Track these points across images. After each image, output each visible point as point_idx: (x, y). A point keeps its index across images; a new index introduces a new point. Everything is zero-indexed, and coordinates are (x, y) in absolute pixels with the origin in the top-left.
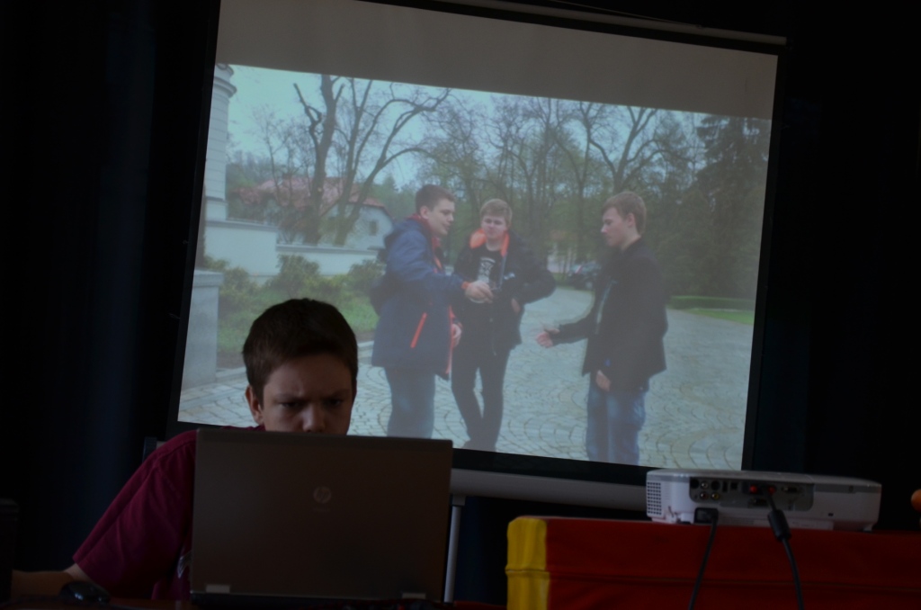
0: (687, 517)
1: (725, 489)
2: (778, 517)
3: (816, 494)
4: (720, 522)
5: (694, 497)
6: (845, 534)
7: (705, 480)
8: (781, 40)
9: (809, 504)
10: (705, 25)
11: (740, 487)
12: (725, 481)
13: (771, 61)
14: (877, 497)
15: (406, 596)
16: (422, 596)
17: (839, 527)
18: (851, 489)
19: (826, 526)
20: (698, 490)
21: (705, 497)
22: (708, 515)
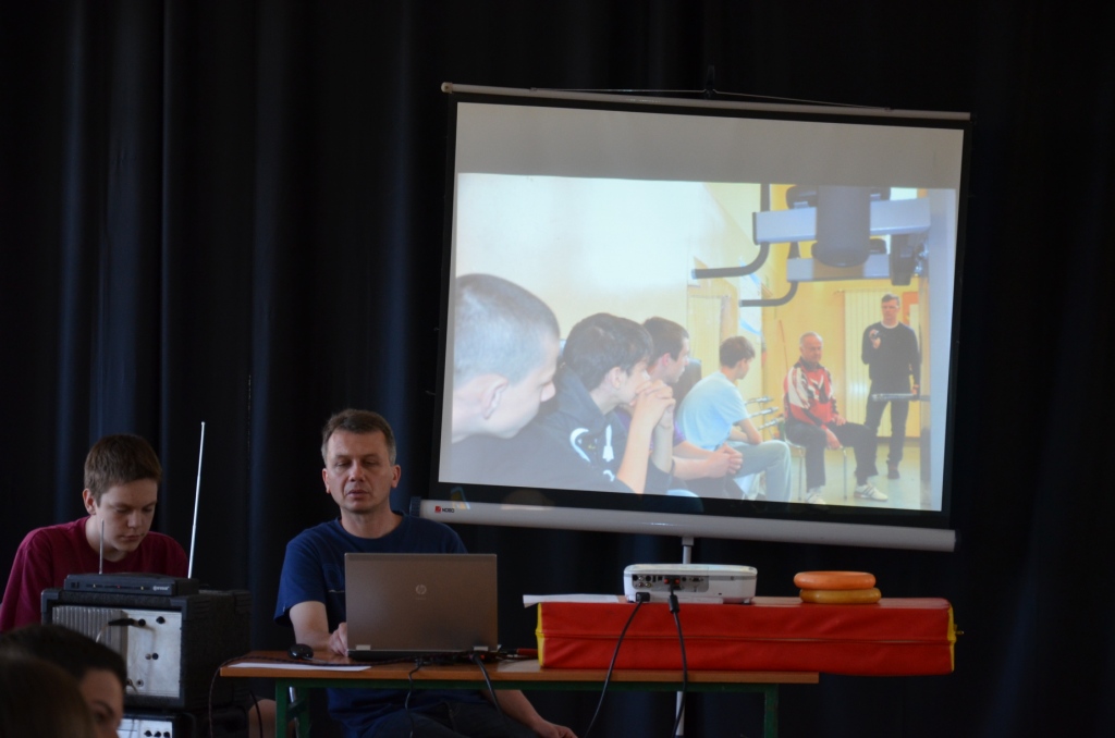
0: (632, 598)
1: (654, 580)
3: (711, 582)
4: (651, 601)
5: (635, 586)
7: (642, 576)
8: (965, 116)
9: (706, 588)
10: (893, 108)
11: (664, 580)
12: (654, 576)
14: (753, 582)
15: (476, 648)
16: (485, 649)
17: (727, 602)
18: (732, 578)
19: (718, 601)
20: (637, 582)
21: (642, 585)
22: (644, 597)
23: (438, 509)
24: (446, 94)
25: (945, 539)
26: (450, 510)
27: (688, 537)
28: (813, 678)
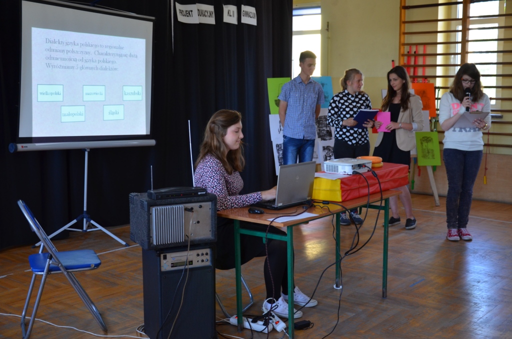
2: (374, 172)
8: (153, 18)
14: (372, 163)
23: (22, 147)
25: (152, 142)
26: (26, 147)
27: (88, 148)
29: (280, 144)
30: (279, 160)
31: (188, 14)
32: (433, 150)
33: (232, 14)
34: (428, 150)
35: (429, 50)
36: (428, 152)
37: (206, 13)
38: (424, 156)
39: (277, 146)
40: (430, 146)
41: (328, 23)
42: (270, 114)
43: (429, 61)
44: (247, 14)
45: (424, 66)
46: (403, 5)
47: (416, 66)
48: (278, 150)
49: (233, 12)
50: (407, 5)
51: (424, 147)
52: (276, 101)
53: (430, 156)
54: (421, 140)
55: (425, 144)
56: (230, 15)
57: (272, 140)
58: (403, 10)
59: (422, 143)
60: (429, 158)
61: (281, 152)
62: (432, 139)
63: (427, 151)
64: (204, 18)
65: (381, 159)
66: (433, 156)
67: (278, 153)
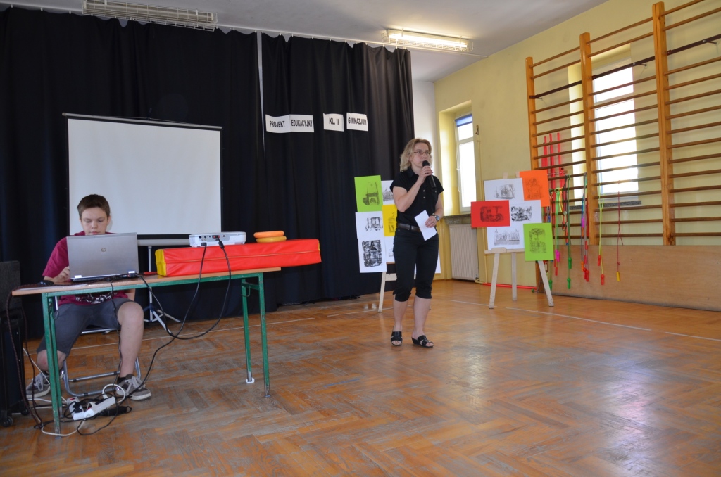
0: (200, 245)
1: (208, 237)
2: (221, 243)
3: (230, 237)
4: (207, 246)
5: (201, 241)
6: (237, 246)
8: (221, 127)
9: (228, 239)
10: (201, 124)
12: (205, 237)
13: (219, 133)
14: (245, 236)
17: (236, 244)
18: (238, 234)
19: (233, 244)
20: (201, 239)
21: (203, 240)
22: (204, 244)
24: (64, 116)
27: (150, 246)
28: (279, 269)
29: (368, 242)
30: (365, 257)
31: (281, 124)
32: (544, 243)
33: (335, 121)
34: (538, 244)
35: (563, 136)
36: (539, 246)
37: (304, 123)
38: (533, 250)
39: (364, 243)
40: (541, 238)
41: (477, 126)
42: (357, 211)
43: (564, 148)
44: (354, 121)
45: (560, 154)
46: (531, 94)
47: (552, 156)
48: (364, 248)
49: (338, 120)
50: (536, 94)
51: (533, 240)
52: (364, 199)
53: (541, 249)
54: (530, 232)
55: (534, 236)
56: (333, 122)
57: (358, 237)
58: (531, 100)
59: (531, 236)
60: (539, 252)
61: (368, 250)
62: (544, 231)
63: (536, 245)
64: (302, 127)
65: (282, 233)
66: (544, 249)
67: (365, 250)
